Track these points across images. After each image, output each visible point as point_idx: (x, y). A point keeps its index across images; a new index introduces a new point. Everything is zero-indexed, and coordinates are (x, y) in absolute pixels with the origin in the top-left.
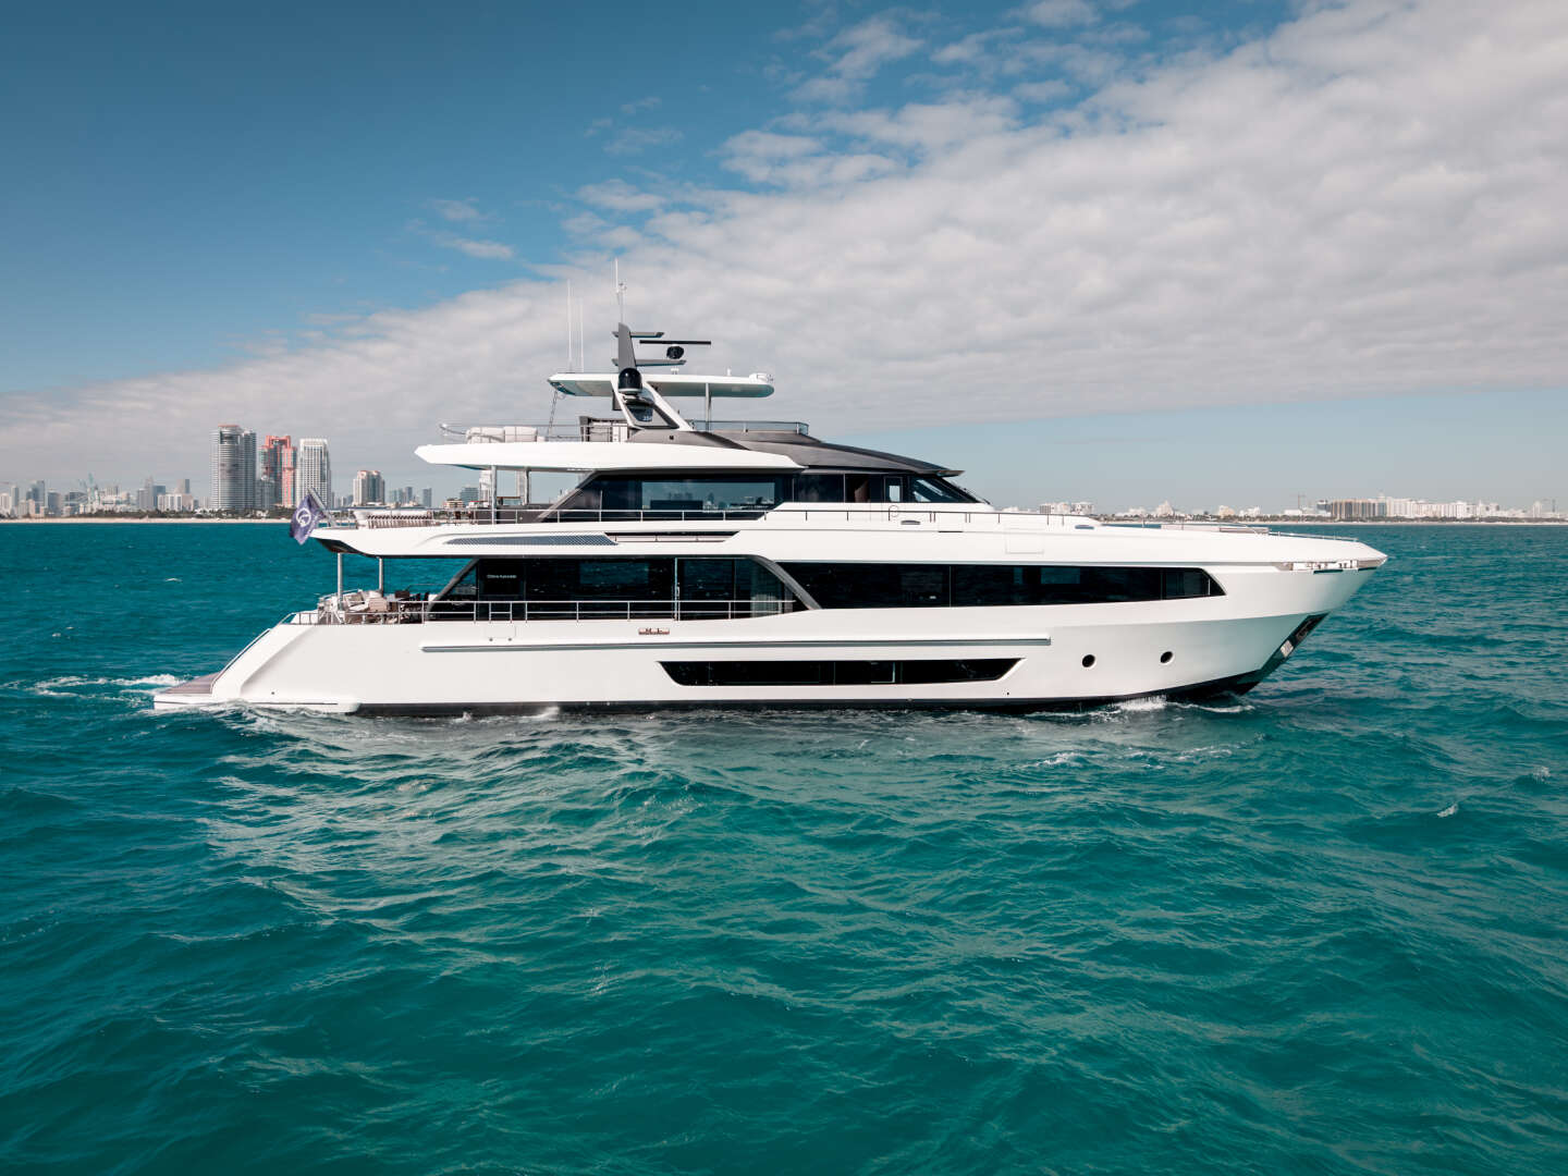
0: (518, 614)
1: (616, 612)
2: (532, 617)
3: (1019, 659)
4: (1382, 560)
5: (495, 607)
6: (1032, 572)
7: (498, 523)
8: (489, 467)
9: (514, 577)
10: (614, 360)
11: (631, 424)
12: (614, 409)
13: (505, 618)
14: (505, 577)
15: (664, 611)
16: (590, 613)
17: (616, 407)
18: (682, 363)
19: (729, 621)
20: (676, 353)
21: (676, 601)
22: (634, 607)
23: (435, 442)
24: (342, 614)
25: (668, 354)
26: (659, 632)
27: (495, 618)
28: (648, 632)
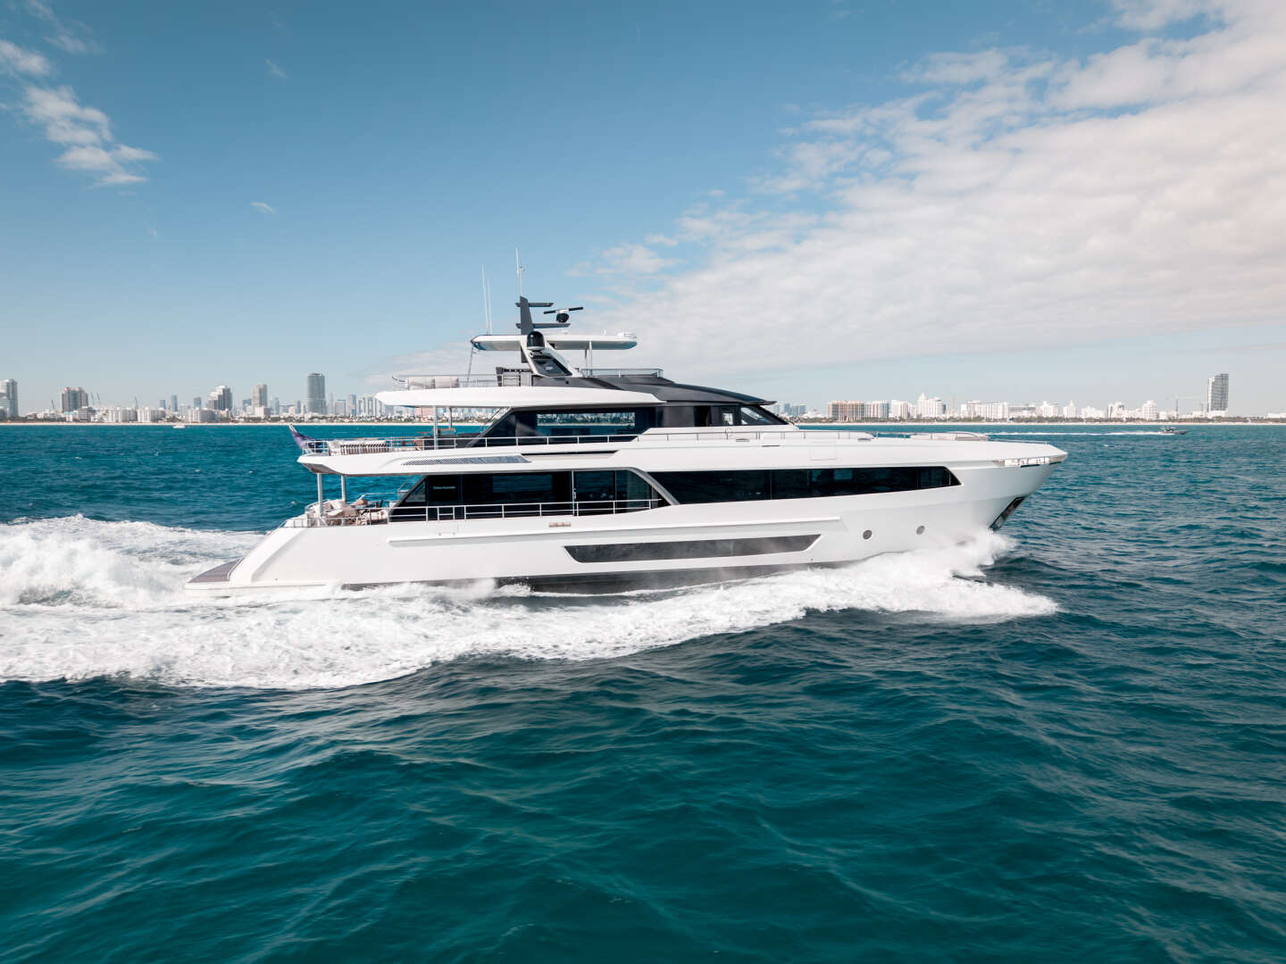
0: (459, 515)
1: (532, 512)
2: (469, 517)
3: (819, 535)
4: (1064, 456)
5: (442, 511)
6: (828, 473)
7: (440, 448)
8: (431, 407)
9: (453, 488)
10: (517, 325)
11: (536, 372)
12: (523, 362)
13: (451, 518)
14: (447, 488)
15: (564, 510)
16: (512, 512)
17: (524, 360)
18: (567, 325)
19: (614, 516)
20: (563, 318)
21: (573, 502)
22: (544, 507)
23: (388, 389)
24: (324, 519)
25: (557, 319)
26: (563, 525)
27: (442, 518)
28: (557, 526)
